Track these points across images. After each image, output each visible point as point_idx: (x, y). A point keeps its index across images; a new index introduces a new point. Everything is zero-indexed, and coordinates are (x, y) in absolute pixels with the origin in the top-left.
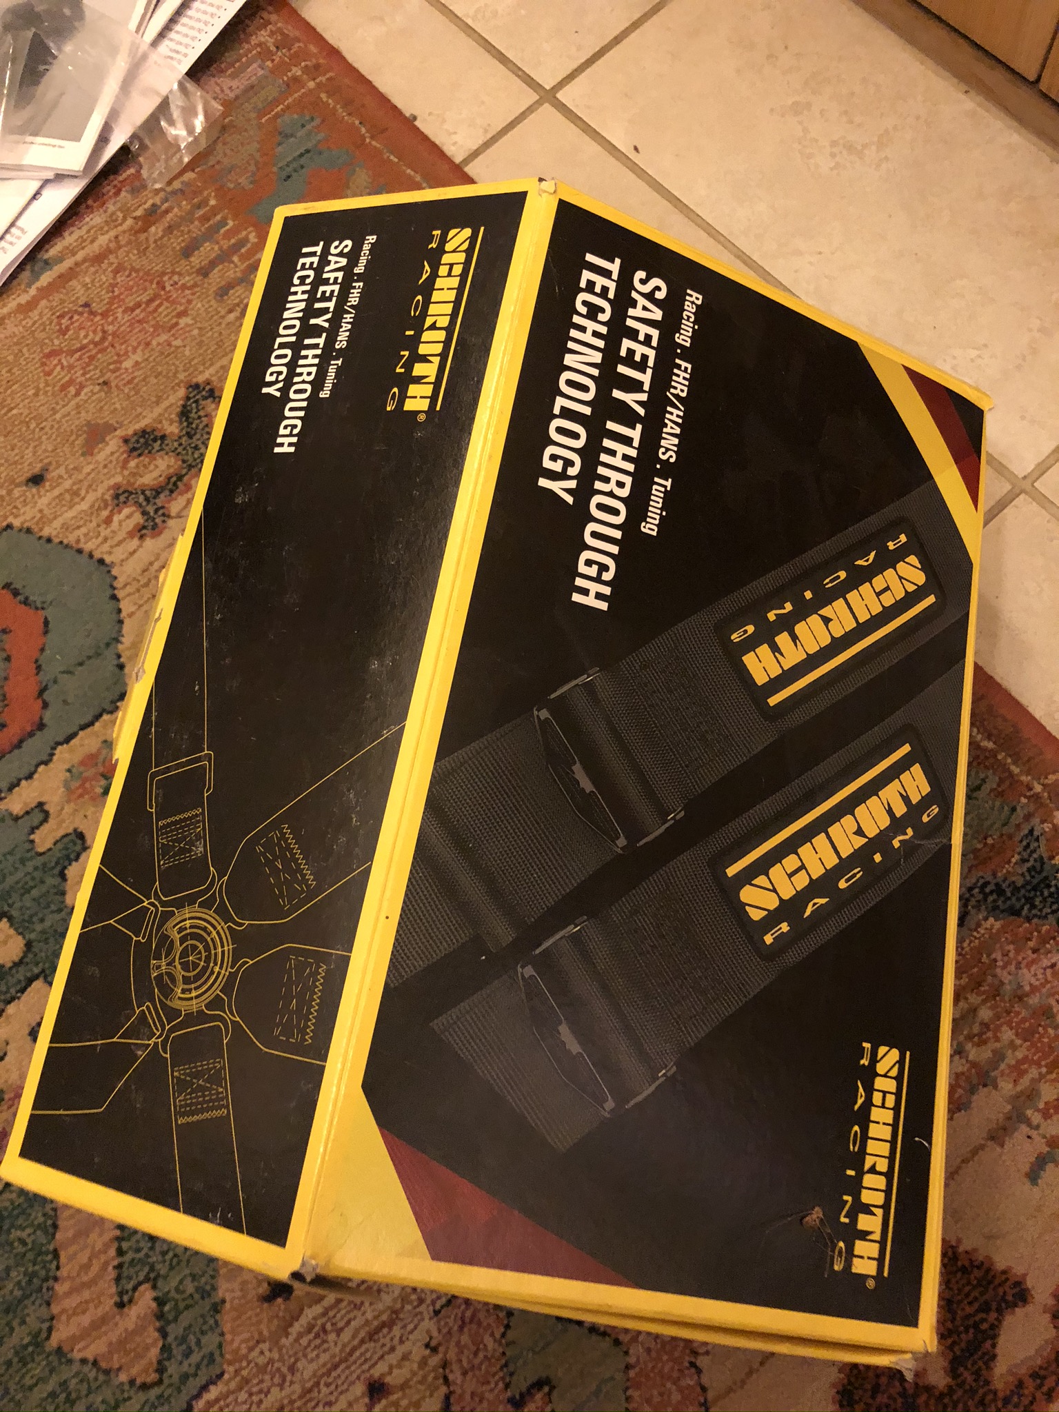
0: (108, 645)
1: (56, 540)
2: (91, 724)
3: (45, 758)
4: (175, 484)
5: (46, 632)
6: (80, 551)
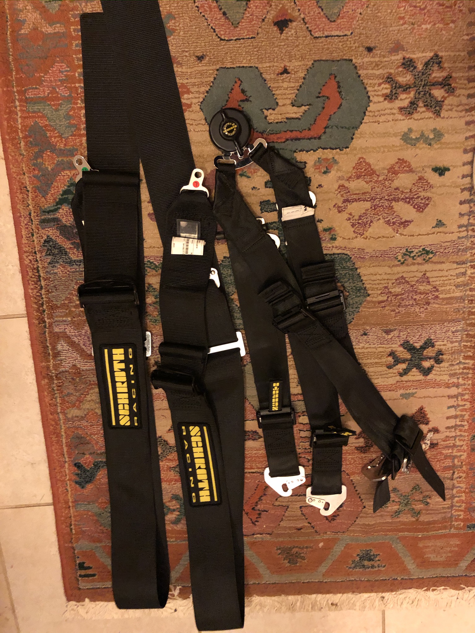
0: (353, 128)
1: (361, 78)
2: (333, 149)
3: (315, 149)
4: (407, 88)
5: (339, 108)
6: (365, 88)
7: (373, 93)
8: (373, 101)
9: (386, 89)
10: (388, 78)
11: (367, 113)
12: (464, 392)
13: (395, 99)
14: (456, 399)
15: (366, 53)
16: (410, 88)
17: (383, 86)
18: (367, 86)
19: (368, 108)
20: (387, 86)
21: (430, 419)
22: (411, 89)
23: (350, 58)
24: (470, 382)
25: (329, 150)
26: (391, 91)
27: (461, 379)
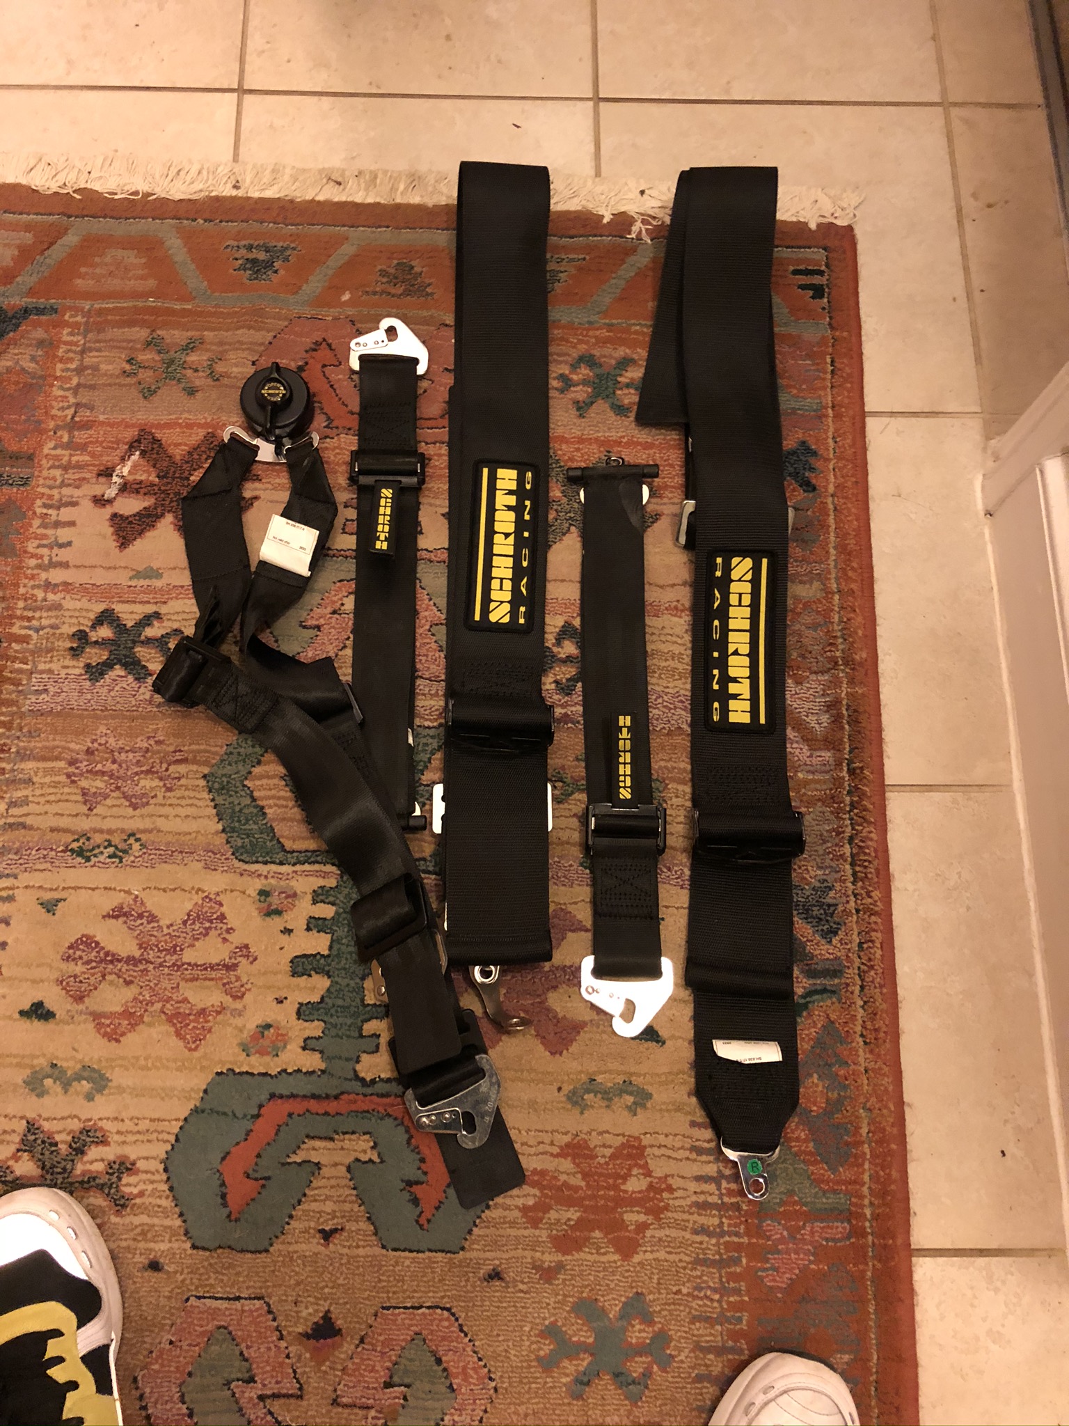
0: (203, 1111)
1: (177, 1210)
2: (247, 1073)
3: (284, 1074)
4: (89, 1182)
5: (228, 1153)
6: (171, 1189)
7: (157, 1177)
8: (157, 1162)
9: (130, 1185)
10: (124, 1206)
11: (172, 1138)
12: (35, 572)
13: (114, 1163)
14: (54, 559)
15: (162, 1260)
16: (82, 1183)
17: (135, 1191)
18: (168, 1192)
19: (169, 1148)
20: (127, 1190)
21: (107, 523)
22: (80, 1179)
23: (195, 1252)
24: (22, 590)
25: (256, 1072)
26: (119, 1179)
27: (39, 599)
